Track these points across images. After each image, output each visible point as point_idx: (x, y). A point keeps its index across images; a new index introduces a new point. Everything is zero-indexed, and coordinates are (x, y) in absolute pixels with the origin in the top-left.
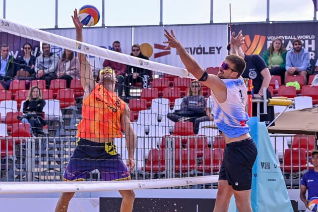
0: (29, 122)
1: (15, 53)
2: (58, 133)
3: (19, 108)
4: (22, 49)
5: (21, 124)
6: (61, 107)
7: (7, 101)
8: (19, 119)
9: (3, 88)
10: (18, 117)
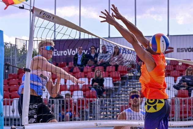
0: (95, 90)
1: (85, 51)
2: (111, 96)
3: (89, 82)
4: (90, 49)
5: (91, 91)
6: (113, 82)
7: (82, 78)
8: (90, 89)
9: (80, 71)
10: (89, 88)
